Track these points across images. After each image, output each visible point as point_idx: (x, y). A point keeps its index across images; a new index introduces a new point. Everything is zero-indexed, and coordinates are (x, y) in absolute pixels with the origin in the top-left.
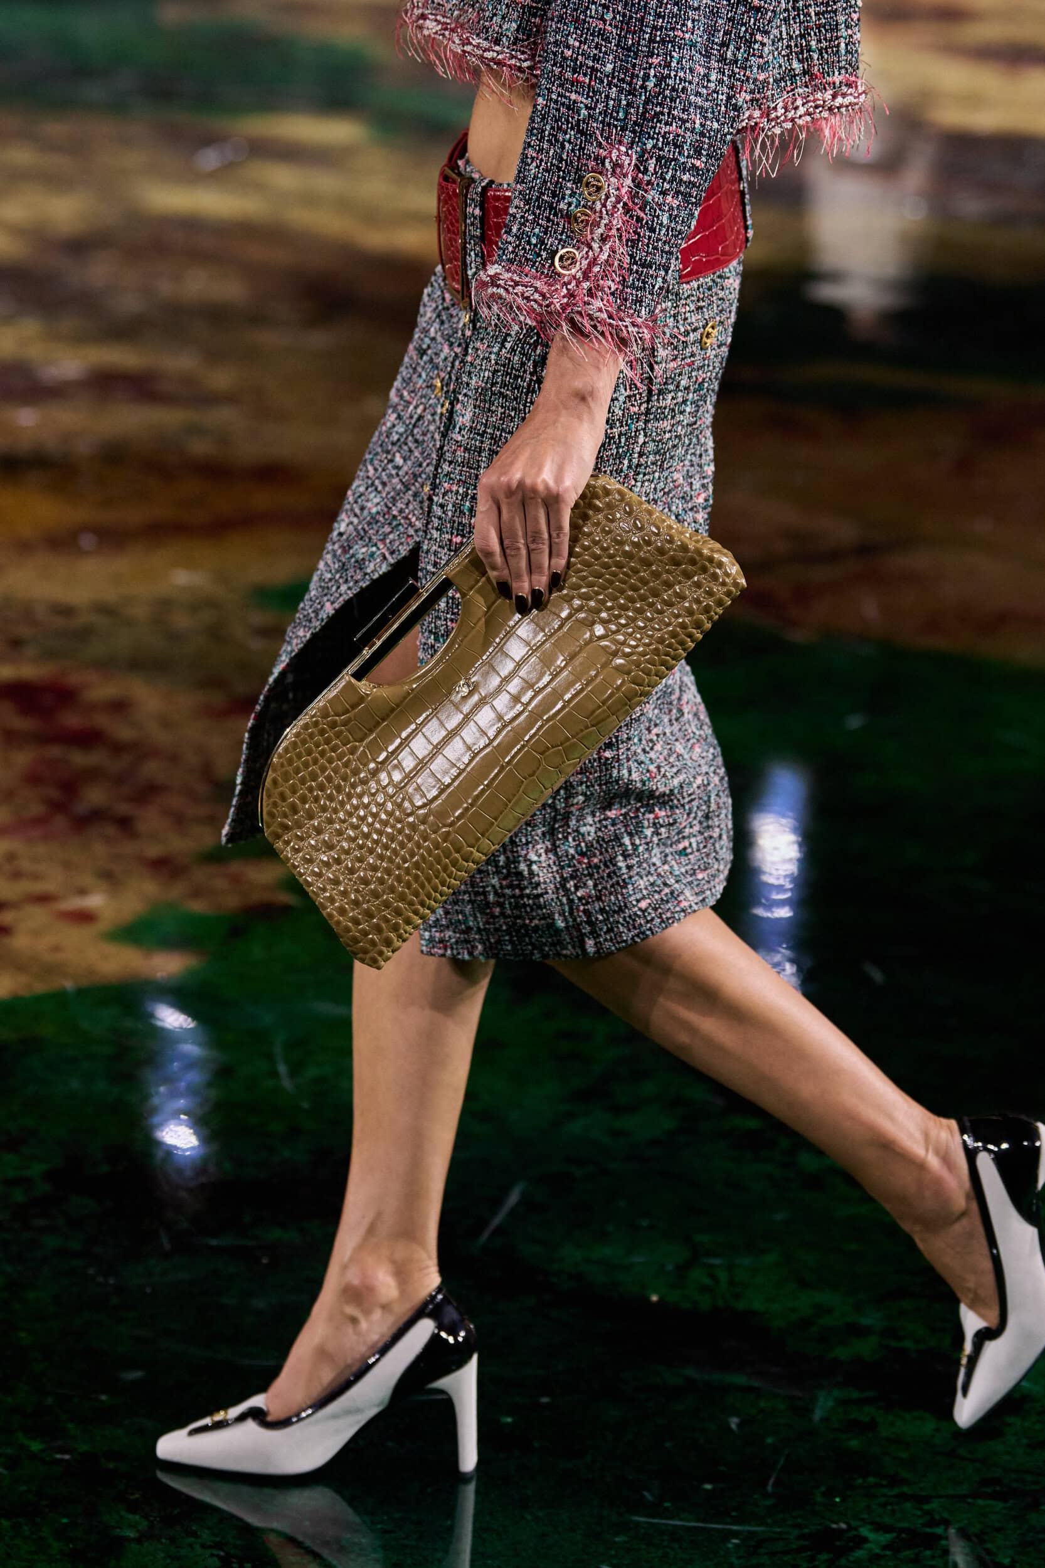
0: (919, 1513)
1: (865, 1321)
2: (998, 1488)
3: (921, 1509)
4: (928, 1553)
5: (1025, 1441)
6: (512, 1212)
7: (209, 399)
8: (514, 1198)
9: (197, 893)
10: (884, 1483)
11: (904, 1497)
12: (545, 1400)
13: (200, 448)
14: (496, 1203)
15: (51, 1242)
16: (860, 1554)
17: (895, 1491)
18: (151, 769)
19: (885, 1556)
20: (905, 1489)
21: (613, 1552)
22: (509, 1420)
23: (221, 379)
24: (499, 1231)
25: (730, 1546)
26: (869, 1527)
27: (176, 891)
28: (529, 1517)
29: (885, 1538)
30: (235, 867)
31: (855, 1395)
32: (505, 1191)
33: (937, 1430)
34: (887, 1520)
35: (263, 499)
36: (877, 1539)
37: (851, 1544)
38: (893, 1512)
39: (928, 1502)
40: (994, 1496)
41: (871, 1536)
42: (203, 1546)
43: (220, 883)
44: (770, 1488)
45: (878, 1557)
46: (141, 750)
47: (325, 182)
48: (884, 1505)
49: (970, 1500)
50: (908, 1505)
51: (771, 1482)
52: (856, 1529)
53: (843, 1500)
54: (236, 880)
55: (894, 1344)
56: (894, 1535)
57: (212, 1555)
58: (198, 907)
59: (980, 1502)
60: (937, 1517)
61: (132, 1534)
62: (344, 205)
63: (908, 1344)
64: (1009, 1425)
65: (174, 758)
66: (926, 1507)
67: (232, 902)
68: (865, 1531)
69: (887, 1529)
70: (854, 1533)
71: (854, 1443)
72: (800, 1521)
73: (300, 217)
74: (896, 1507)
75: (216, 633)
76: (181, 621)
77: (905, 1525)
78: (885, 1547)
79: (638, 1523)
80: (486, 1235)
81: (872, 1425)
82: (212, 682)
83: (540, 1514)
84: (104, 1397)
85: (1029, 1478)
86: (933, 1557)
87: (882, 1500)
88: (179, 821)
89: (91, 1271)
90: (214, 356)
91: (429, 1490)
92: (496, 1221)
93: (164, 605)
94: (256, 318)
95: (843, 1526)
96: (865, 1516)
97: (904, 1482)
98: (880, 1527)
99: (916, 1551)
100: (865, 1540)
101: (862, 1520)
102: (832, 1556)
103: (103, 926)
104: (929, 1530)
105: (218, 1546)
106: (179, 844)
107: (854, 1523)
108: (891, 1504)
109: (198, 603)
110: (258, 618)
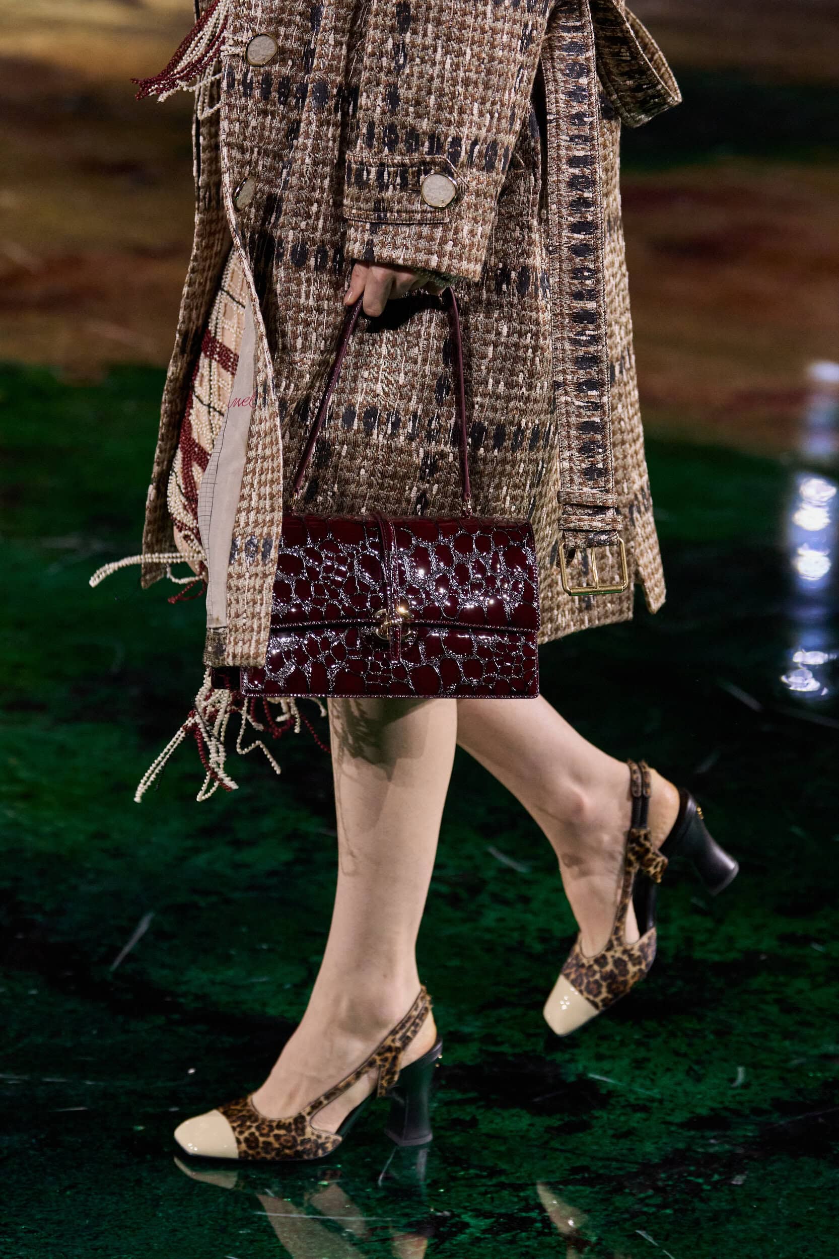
0: (516, 1199)
1: (467, 1030)
2: (586, 1175)
3: (518, 1196)
4: (524, 1234)
5: (611, 1132)
6: (141, 940)
8: (144, 926)
10: (485, 1174)
11: (502, 1186)
14: (127, 932)
16: (462, 1237)
17: (494, 1181)
19: (485, 1238)
20: (503, 1179)
21: (238, 1244)
22: (141, 1128)
24: (129, 958)
25: (344, 1235)
26: (470, 1213)
28: (160, 1215)
29: (484, 1223)
31: (459, 1096)
32: (135, 921)
33: (532, 1125)
34: (487, 1207)
36: (477, 1225)
37: (454, 1229)
38: (492, 1198)
39: (524, 1190)
40: (584, 1182)
41: (472, 1222)
44: (380, 1183)
45: (478, 1239)
48: (486, 1193)
49: (561, 1187)
50: (505, 1193)
51: (381, 1177)
52: (459, 1216)
53: (447, 1191)
55: (493, 1049)
56: (492, 1220)
59: (571, 1188)
60: (532, 1202)
63: (505, 1048)
64: (597, 1118)
66: (522, 1194)
68: (466, 1218)
69: (487, 1215)
70: (457, 1219)
71: (456, 1140)
72: (407, 1210)
74: (495, 1195)
77: (503, 1211)
78: (484, 1231)
80: (116, 963)
81: (474, 1123)
83: (170, 1211)
85: (614, 1164)
86: (528, 1239)
87: (483, 1189)
91: (68, 1193)
92: (127, 949)
95: (447, 1213)
96: (467, 1204)
97: (502, 1172)
98: (480, 1214)
99: (513, 1233)
100: (466, 1225)
101: (465, 1208)
102: (436, 1240)
104: (524, 1214)
107: (457, 1211)
108: (491, 1193)
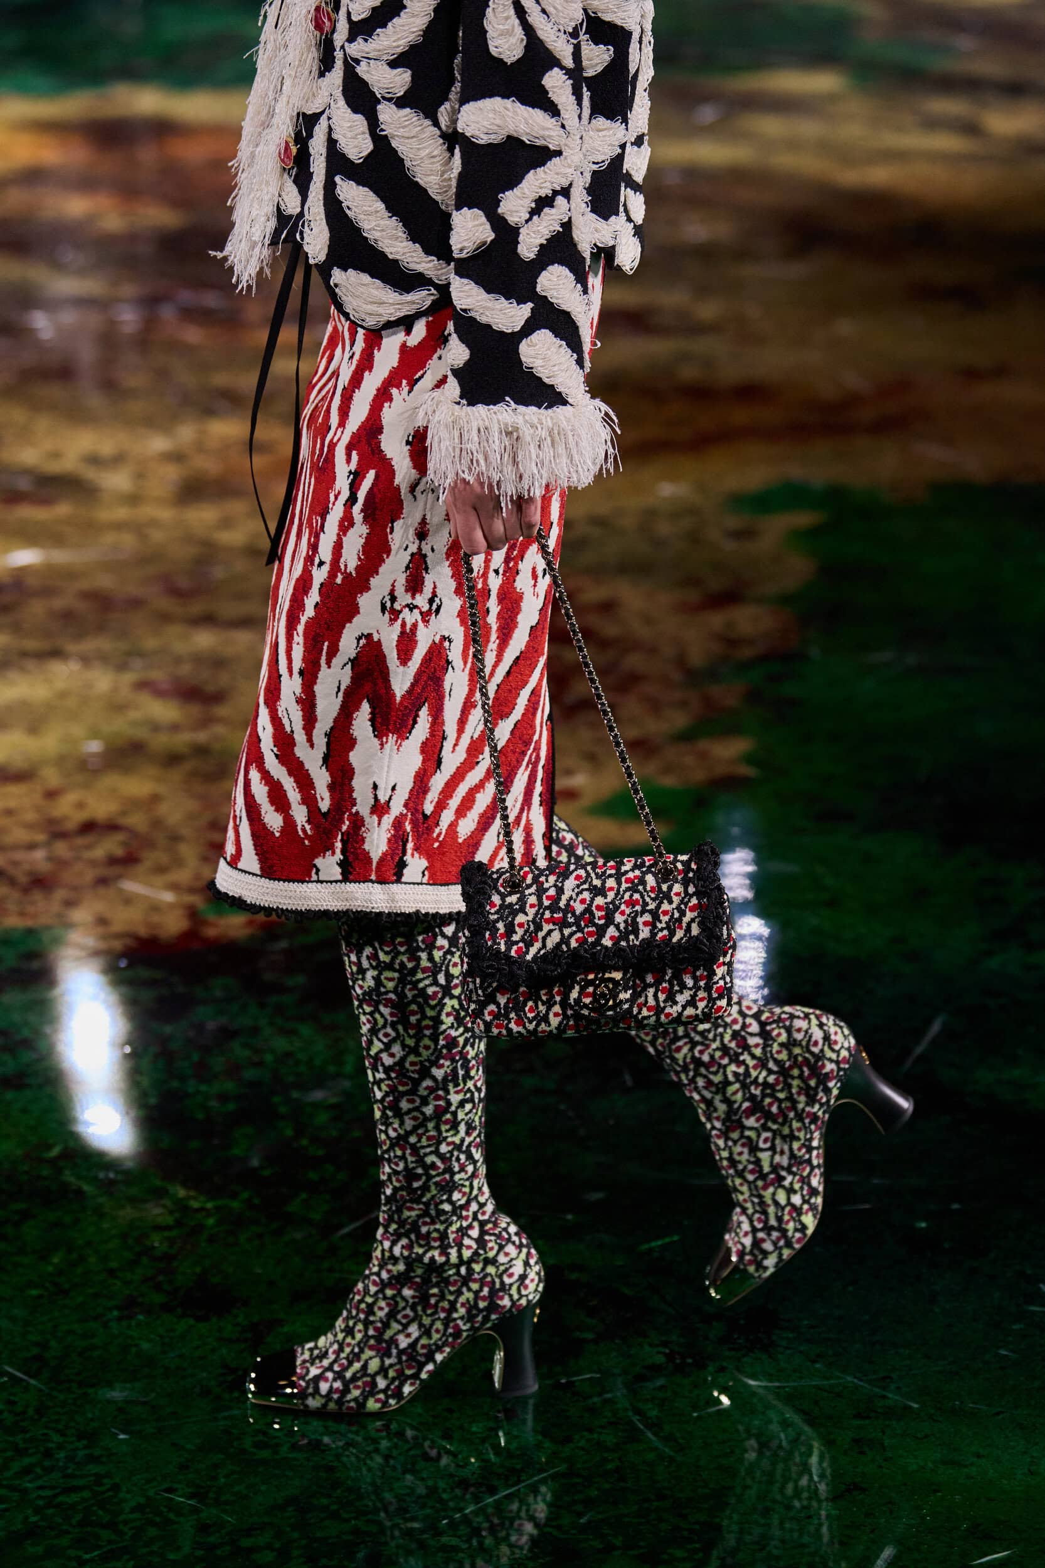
7: (697, 329)
9: (667, 770)
12: (956, 1206)
13: (689, 373)
15: (529, 1082)
18: (634, 661)
23: (708, 310)
27: (651, 768)
30: (703, 744)
35: (741, 415)
42: (651, 1345)
43: (689, 760)
46: (627, 644)
47: (808, 128)
54: (703, 756)
57: (659, 1353)
58: (669, 782)
61: (590, 1336)
62: (824, 147)
65: (652, 650)
67: (699, 775)
73: (786, 161)
75: (694, 538)
76: (664, 528)
79: (1034, 1313)
82: (691, 581)
84: (570, 1217)
88: (655, 706)
89: (562, 1107)
90: (703, 291)
93: (650, 515)
94: (742, 253)
103: (585, 802)
105: (665, 1344)
106: (654, 727)
109: (680, 511)
110: (733, 522)
